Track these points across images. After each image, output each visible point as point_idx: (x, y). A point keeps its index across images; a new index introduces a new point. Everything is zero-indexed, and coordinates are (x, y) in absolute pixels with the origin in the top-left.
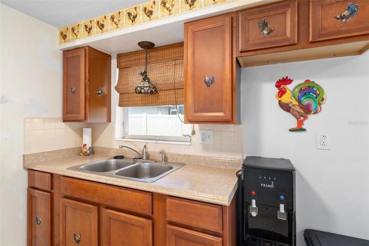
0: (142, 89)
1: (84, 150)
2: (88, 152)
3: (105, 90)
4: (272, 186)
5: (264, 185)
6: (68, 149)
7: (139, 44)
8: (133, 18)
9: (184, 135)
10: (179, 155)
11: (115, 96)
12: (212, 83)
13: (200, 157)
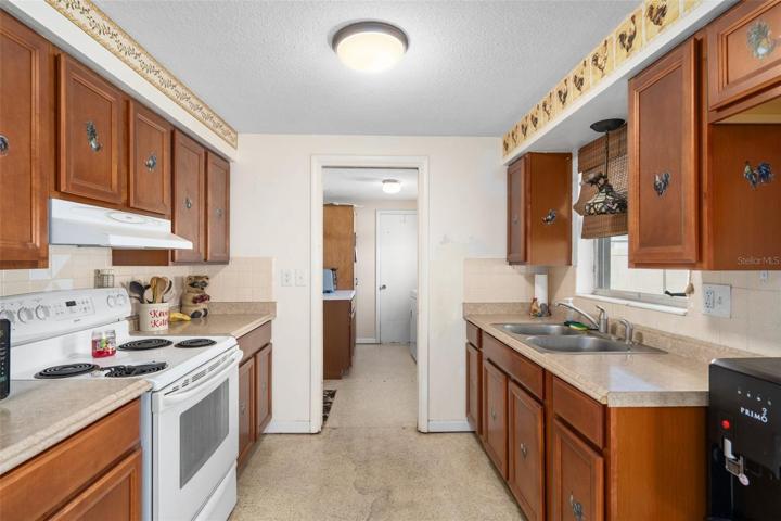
0: (591, 207)
1: (534, 307)
2: (539, 311)
3: (563, 211)
4: (763, 418)
5: (747, 412)
6: (515, 303)
7: (592, 127)
8: (563, 96)
9: (667, 293)
10: (663, 334)
11: (578, 220)
12: (664, 187)
13: (702, 343)
